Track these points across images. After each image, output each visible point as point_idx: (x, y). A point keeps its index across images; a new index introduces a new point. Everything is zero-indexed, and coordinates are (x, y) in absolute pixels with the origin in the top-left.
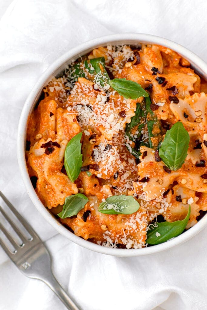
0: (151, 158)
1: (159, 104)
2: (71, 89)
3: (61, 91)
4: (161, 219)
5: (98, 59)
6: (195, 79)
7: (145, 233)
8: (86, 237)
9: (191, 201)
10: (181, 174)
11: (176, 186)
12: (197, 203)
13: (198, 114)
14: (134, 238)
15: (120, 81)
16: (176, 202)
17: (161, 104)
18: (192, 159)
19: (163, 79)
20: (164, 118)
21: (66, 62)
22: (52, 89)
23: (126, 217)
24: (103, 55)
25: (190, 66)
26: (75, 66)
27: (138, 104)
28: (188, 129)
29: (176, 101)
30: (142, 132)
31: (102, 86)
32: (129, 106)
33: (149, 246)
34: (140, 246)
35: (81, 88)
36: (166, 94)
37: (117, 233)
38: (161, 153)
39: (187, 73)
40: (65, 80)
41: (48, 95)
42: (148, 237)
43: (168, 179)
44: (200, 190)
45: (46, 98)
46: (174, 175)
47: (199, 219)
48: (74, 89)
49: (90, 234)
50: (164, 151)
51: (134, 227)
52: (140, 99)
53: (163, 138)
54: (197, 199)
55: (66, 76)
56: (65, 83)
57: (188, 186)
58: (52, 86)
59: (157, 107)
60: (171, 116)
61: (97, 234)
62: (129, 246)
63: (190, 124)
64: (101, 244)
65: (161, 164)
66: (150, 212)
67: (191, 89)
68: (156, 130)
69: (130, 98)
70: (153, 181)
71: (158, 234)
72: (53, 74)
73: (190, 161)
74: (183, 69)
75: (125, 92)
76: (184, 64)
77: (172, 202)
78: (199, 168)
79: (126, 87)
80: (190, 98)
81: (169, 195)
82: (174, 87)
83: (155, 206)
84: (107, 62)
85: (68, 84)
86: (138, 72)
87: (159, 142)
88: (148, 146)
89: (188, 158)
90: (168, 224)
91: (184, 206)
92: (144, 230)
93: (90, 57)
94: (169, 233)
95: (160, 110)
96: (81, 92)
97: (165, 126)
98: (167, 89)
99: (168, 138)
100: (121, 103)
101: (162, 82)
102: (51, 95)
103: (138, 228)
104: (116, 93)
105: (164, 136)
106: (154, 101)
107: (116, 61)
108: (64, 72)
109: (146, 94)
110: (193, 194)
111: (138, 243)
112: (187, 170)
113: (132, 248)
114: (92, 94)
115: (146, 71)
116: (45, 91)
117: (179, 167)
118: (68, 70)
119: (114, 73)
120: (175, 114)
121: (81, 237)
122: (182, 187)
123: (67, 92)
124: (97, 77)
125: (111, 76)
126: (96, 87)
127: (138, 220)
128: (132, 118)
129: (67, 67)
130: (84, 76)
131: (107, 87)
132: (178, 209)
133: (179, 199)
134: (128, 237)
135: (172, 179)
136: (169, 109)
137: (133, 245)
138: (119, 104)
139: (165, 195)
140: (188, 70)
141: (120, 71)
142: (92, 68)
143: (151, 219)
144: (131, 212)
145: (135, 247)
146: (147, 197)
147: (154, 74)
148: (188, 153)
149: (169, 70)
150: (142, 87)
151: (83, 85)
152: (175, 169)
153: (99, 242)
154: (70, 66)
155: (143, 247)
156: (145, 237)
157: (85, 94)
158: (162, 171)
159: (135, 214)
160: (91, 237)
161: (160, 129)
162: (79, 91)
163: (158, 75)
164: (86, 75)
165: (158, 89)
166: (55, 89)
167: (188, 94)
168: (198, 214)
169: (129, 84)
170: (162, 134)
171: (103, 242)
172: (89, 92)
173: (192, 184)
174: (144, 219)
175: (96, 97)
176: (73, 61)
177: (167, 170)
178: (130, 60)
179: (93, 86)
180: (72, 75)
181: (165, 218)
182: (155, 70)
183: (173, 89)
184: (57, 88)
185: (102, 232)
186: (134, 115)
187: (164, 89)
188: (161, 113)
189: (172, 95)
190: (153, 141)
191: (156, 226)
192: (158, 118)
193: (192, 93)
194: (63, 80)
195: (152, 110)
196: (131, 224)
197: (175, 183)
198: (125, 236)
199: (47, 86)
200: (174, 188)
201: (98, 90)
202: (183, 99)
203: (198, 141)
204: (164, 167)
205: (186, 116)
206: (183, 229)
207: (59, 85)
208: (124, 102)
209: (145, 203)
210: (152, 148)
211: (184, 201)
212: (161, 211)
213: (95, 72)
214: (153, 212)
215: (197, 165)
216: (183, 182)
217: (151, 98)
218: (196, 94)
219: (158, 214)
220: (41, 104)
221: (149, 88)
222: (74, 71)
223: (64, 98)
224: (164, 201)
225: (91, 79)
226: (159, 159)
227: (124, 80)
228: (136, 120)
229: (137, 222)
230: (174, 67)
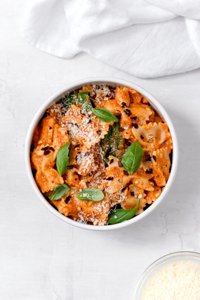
0: (116, 164)
1: (125, 128)
2: (66, 112)
3: (58, 113)
4: (119, 206)
5: (86, 93)
6: (151, 113)
7: (107, 215)
8: (66, 214)
9: (140, 196)
10: (136, 177)
11: (132, 185)
12: (145, 198)
13: (151, 137)
14: (99, 218)
15: (99, 110)
16: (130, 196)
17: (126, 128)
18: (144, 167)
19: (129, 111)
20: (127, 138)
21: (64, 93)
22: (52, 111)
23: (95, 203)
24: (89, 91)
25: (148, 104)
26: (70, 97)
27: (110, 126)
28: (142, 146)
29: (136, 127)
30: (111, 146)
31: (87, 112)
32: (104, 127)
33: (109, 224)
34: (103, 224)
35: (73, 112)
36: (130, 122)
37: (88, 214)
38: (123, 161)
39: (145, 108)
40: (62, 106)
41: (49, 114)
42: (109, 219)
43: (126, 179)
44: (147, 189)
45: (48, 117)
46: (130, 177)
47: (145, 209)
48: (67, 113)
49: (69, 213)
50: (125, 160)
51: (100, 210)
52: (112, 123)
53: (125, 151)
54: (145, 195)
55: (63, 103)
56: (62, 108)
57: (140, 186)
58: (53, 108)
59: (123, 130)
60: (132, 137)
61: (74, 213)
62: (95, 223)
63: (144, 143)
64: (76, 220)
65: (122, 169)
66: (112, 201)
67: (148, 119)
68: (121, 145)
69: (105, 121)
70: (116, 180)
71: (116, 217)
72: (54, 100)
73: (142, 169)
74: (143, 105)
75: (102, 117)
76: (144, 101)
77: (127, 195)
78: (148, 174)
79: (103, 114)
80: (146, 126)
81: (126, 191)
82: (136, 117)
83: (115, 197)
84: (91, 95)
85: (64, 109)
86: (112, 104)
87: (122, 154)
88: (115, 156)
89: (141, 167)
90: (124, 210)
91: (136, 199)
92: (107, 213)
93: (80, 91)
94: (123, 217)
95: (125, 132)
96: (72, 115)
97: (127, 143)
98: (131, 118)
99: (129, 151)
100: (99, 125)
101: (129, 113)
102: (51, 114)
103: (102, 211)
104: (96, 118)
105: (126, 150)
106: (122, 125)
107: (98, 96)
108: (61, 100)
109: (116, 120)
110: (143, 192)
111: (102, 222)
112: (139, 174)
113: (97, 225)
114: (80, 117)
115: (117, 105)
116: (48, 112)
117: (134, 172)
118: (64, 99)
119: (96, 104)
120: (135, 136)
121: (63, 214)
122: (136, 186)
123: (63, 113)
124: (84, 105)
125: (94, 106)
126: (83, 112)
127: (103, 206)
128: (105, 136)
129: (64, 97)
130: (75, 104)
131: (90, 113)
132: (131, 201)
133: (132, 194)
134: (95, 217)
135: (129, 180)
136: (131, 132)
137: (98, 223)
138: (97, 125)
139: (123, 190)
140: (146, 106)
141: (100, 103)
142: (81, 99)
143: (112, 206)
144: (98, 200)
145: (99, 224)
146: (110, 191)
147: (123, 107)
148: (141, 163)
149: (133, 105)
150: (114, 114)
151: (74, 110)
152: (132, 173)
153: (75, 219)
154: (66, 97)
155: (105, 225)
156: (106, 218)
157: (75, 116)
158: (122, 173)
159: (101, 201)
160: (70, 215)
161: (124, 145)
162: (71, 113)
163: (126, 108)
164: (77, 103)
165: (125, 118)
166: (54, 111)
167: (145, 123)
168: (145, 206)
169: (105, 112)
170: (125, 148)
171: (78, 219)
172: (77, 115)
173: (142, 184)
174: (107, 205)
175: (82, 119)
176: (69, 93)
177: (126, 173)
178: (107, 96)
179: (81, 111)
180: (67, 103)
181: (122, 206)
182: (124, 104)
183: (135, 118)
184: (56, 111)
185: (78, 212)
186: (106, 133)
187: (129, 118)
188: (125, 134)
189: (134, 123)
190: (118, 152)
191: (115, 211)
192: (123, 138)
193: (148, 122)
194: (60, 105)
195: (120, 131)
196: (98, 208)
197: (131, 182)
198: (93, 216)
199: (50, 109)
200: (130, 186)
201: (84, 114)
202: (141, 126)
203: (149, 155)
204: (124, 171)
205: (142, 137)
206: (133, 215)
207: (57, 109)
208: (101, 124)
209: (109, 194)
210: (117, 157)
211: (136, 196)
212: (119, 201)
213: (83, 102)
214: (114, 202)
215: (147, 172)
216: (136, 182)
217: (119, 123)
218: (150, 123)
219: (117, 203)
220: (44, 121)
221: (119, 116)
222: (69, 100)
223: (60, 118)
224: (122, 194)
225: (80, 106)
226: (121, 165)
227: (102, 109)
228: (108, 137)
229: (102, 207)
230: (137, 103)
